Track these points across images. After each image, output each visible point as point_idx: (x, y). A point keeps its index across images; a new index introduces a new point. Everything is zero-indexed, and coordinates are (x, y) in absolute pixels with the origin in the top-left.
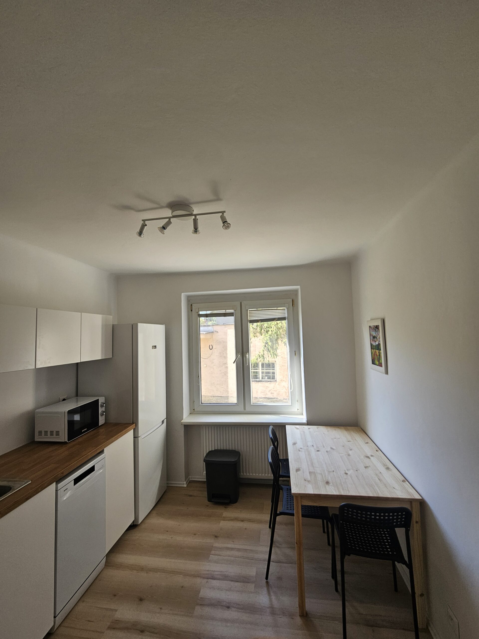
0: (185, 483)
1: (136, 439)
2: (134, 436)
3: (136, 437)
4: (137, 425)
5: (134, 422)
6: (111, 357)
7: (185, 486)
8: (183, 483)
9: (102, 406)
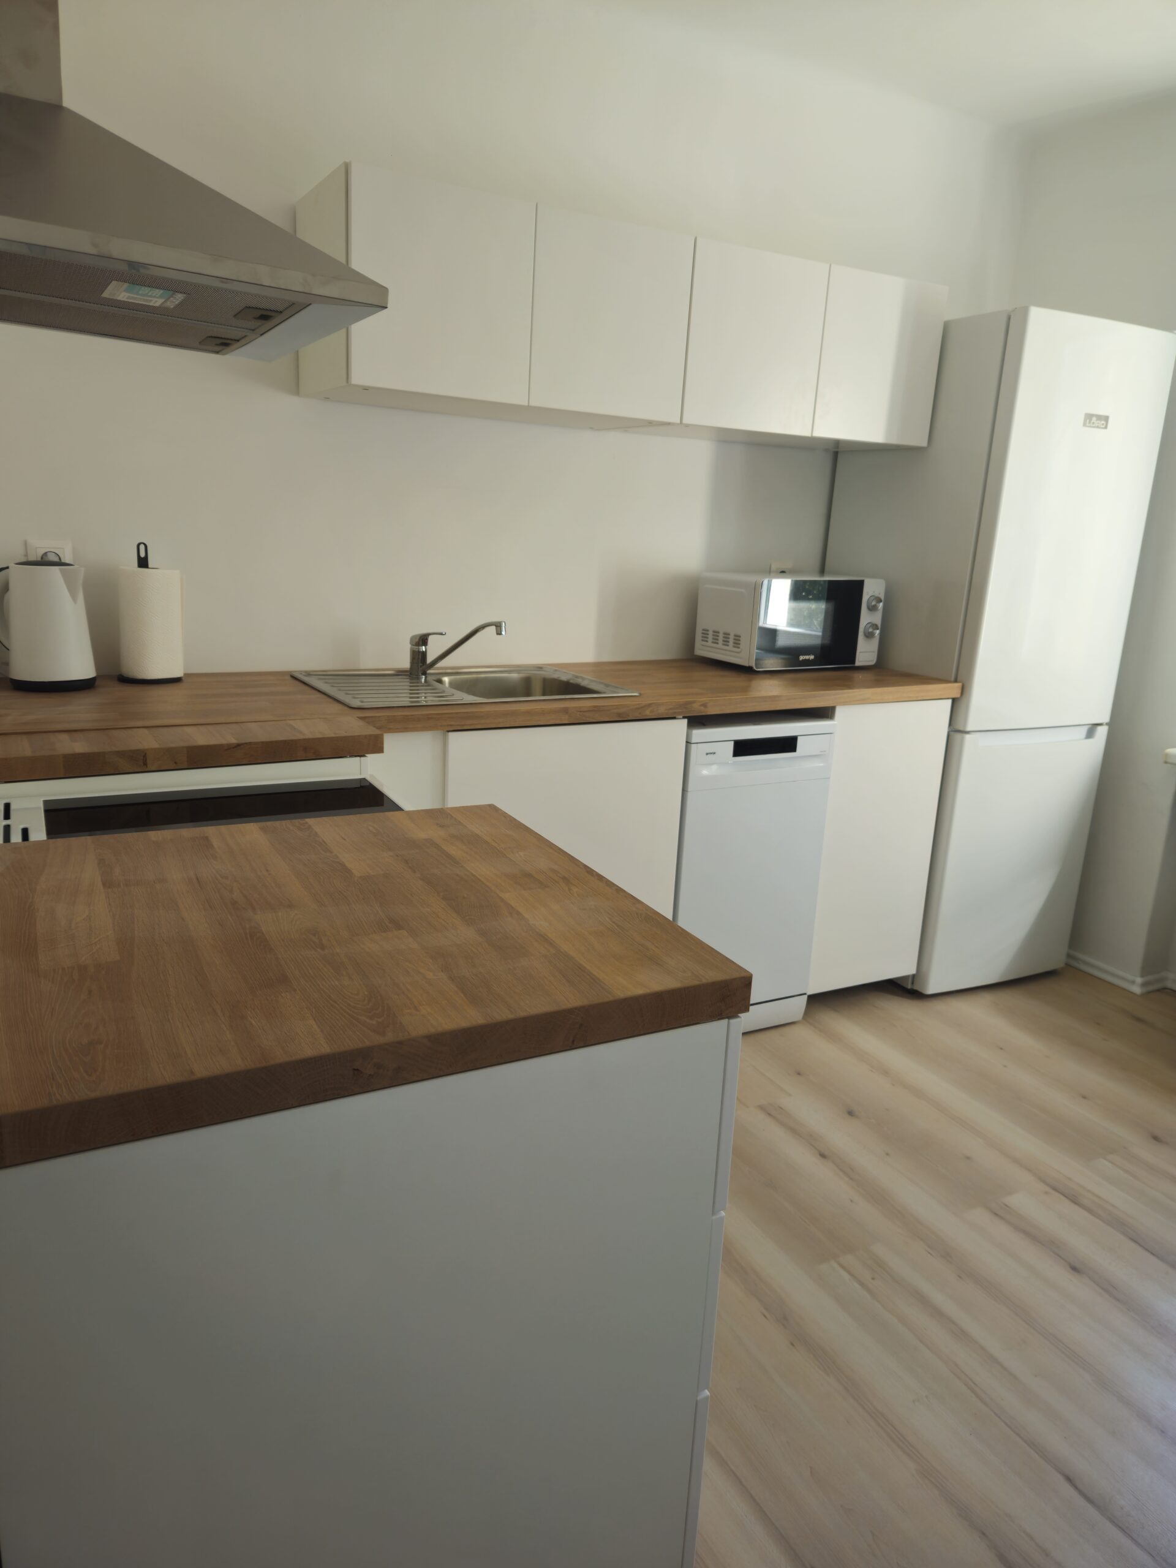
0: (1139, 980)
1: (958, 736)
2: (950, 724)
3: (955, 730)
4: (965, 690)
5: (959, 679)
6: (924, 444)
7: (1137, 990)
8: (1130, 977)
9: (872, 609)
